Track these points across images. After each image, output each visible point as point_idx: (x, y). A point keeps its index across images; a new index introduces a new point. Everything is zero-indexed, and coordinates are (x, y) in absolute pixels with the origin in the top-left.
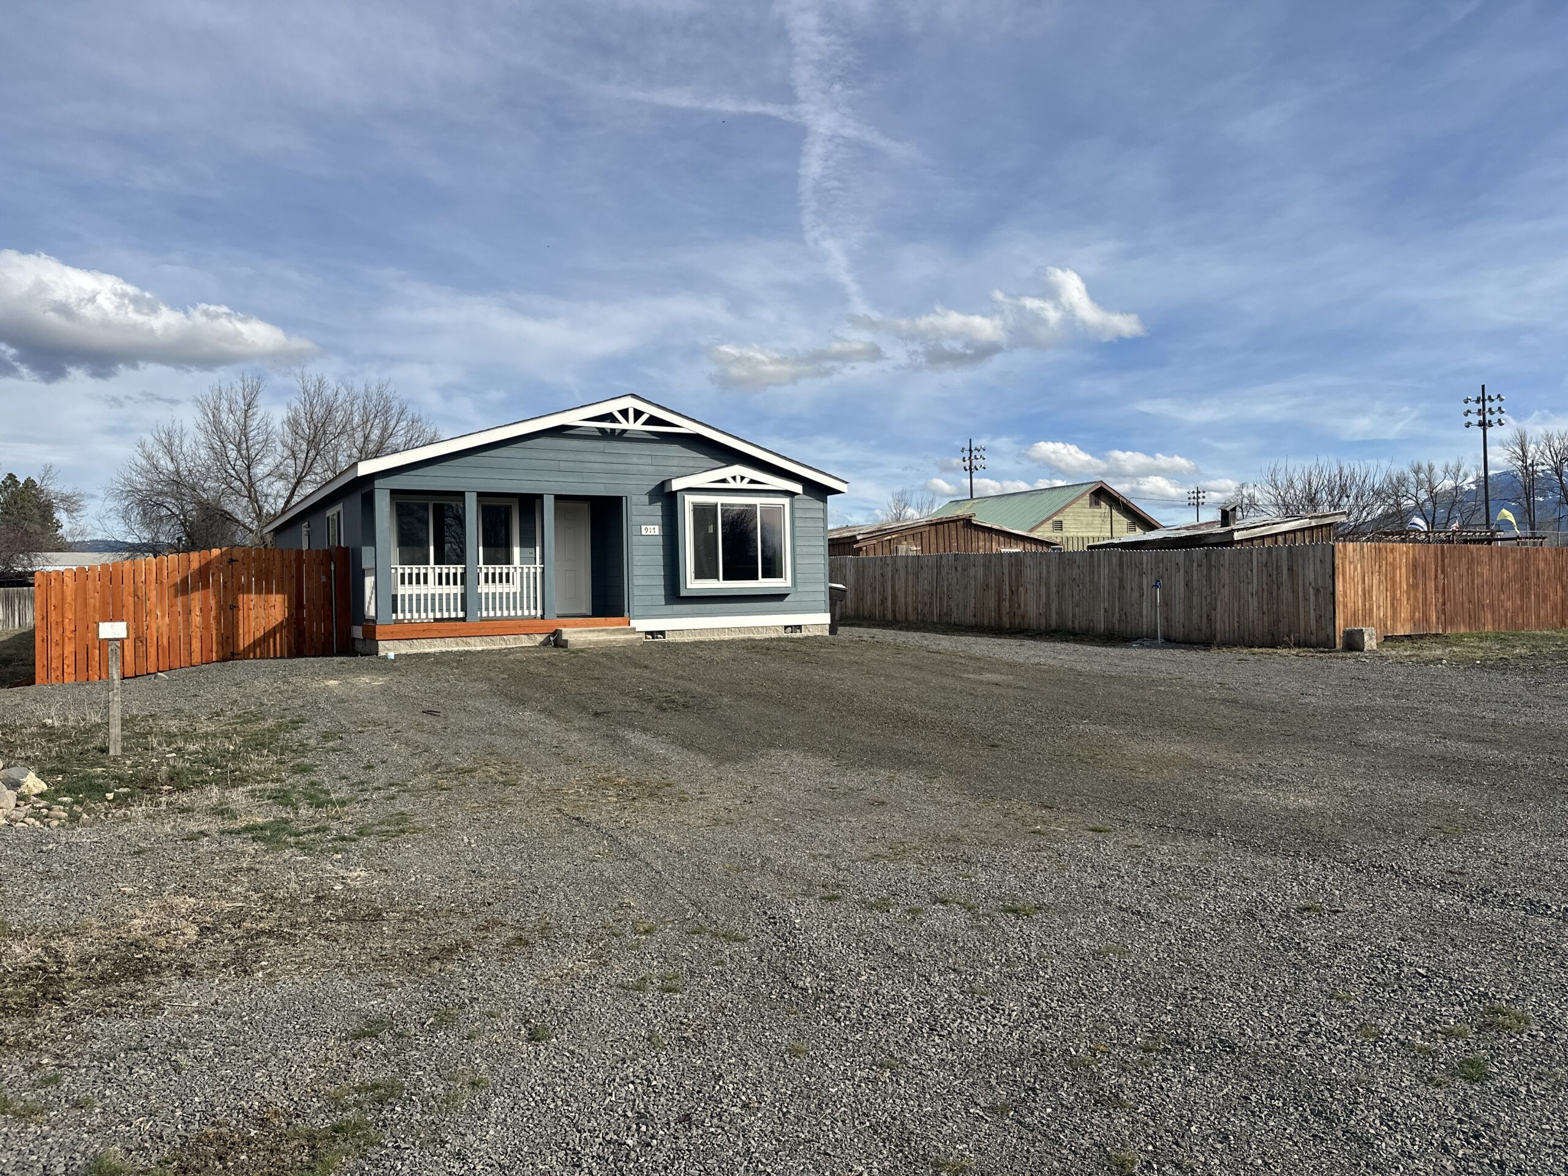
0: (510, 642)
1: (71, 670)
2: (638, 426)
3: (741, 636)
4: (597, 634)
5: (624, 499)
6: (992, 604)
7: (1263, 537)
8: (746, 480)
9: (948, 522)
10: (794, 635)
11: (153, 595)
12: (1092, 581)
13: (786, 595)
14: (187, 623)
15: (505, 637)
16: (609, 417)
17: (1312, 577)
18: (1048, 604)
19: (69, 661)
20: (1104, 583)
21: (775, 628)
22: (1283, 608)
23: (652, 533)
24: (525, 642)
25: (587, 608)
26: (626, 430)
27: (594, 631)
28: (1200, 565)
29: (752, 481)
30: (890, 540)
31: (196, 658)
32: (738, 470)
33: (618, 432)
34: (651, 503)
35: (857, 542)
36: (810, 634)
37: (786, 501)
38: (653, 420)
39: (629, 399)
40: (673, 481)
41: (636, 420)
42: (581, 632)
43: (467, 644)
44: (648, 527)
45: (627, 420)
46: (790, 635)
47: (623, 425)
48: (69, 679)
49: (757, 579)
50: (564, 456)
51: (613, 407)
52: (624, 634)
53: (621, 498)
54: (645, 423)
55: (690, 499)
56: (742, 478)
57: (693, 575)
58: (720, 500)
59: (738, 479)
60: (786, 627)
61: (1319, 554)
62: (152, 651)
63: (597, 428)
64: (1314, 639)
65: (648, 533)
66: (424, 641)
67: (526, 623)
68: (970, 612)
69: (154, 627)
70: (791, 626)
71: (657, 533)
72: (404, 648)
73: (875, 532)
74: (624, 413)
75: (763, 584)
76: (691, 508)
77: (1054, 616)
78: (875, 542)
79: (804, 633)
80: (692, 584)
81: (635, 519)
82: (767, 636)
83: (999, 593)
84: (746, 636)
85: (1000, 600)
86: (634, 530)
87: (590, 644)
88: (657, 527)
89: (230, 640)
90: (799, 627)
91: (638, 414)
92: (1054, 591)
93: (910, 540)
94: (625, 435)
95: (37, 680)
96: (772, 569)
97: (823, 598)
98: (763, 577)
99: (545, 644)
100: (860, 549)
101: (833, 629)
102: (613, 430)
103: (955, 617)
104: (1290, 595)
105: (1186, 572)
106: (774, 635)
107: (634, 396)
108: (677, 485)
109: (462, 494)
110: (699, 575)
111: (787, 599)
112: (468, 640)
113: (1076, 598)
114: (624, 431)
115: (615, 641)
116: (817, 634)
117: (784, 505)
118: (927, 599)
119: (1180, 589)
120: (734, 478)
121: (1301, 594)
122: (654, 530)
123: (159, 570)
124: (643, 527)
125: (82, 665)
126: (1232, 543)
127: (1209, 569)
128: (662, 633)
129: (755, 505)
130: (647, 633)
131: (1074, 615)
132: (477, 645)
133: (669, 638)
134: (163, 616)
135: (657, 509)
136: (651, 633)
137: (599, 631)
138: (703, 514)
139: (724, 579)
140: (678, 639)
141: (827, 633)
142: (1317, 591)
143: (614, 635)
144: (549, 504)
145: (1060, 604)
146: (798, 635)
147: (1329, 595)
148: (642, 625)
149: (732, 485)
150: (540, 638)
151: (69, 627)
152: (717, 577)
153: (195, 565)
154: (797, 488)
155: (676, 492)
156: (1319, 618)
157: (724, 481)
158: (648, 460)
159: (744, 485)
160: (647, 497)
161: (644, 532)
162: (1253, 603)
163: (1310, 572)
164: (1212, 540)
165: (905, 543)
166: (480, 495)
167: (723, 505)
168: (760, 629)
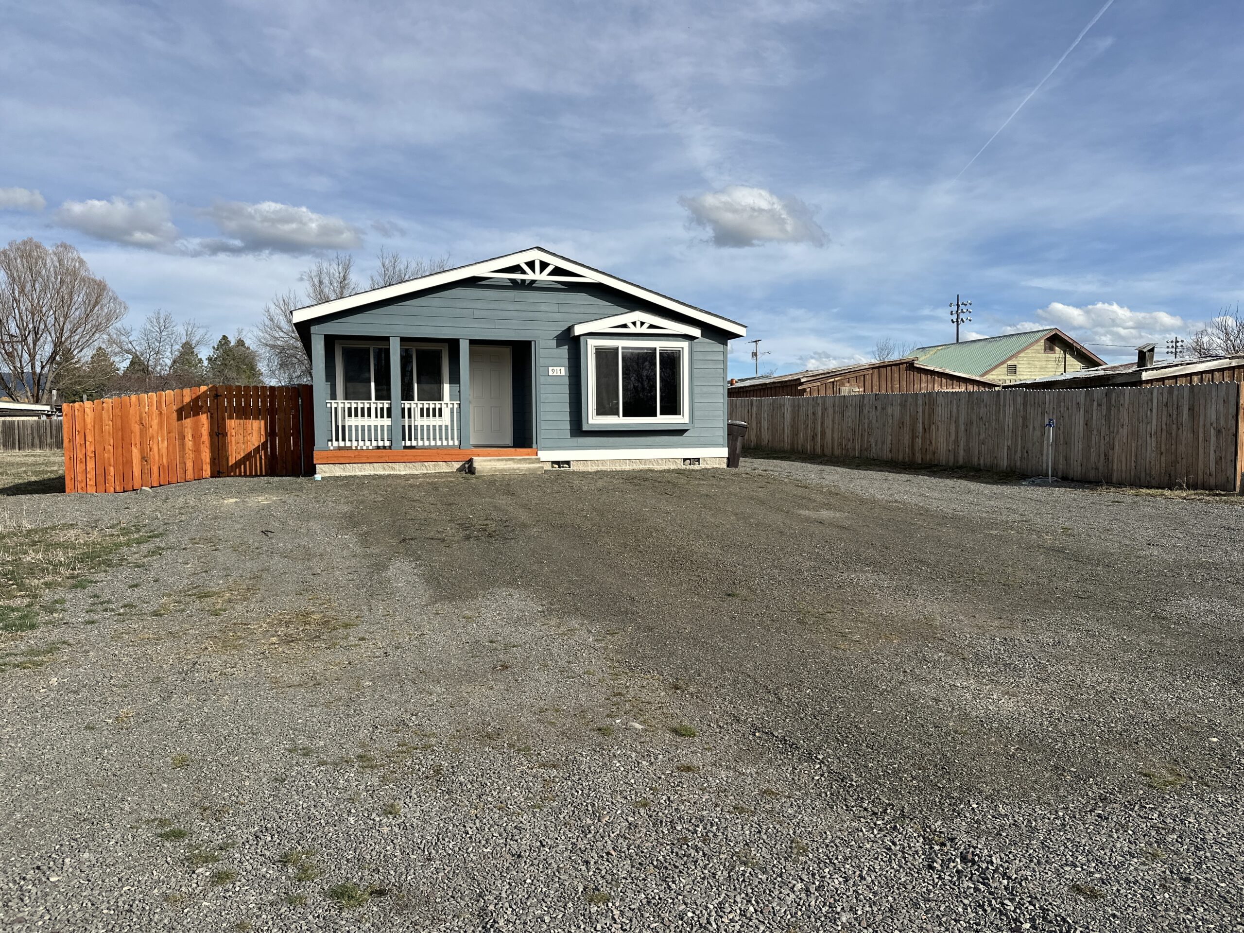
0: (430, 468)
1: (93, 482)
2: (544, 277)
3: (642, 467)
4: (504, 462)
5: (533, 343)
6: (907, 440)
7: (1176, 377)
8: (646, 325)
9: (891, 366)
10: (692, 467)
11: (155, 422)
12: (997, 420)
13: (687, 430)
14: (183, 445)
15: (426, 464)
16: (516, 269)
17: (1214, 417)
18: (956, 441)
19: (91, 475)
20: (1009, 421)
21: (674, 460)
22: (1182, 449)
23: (559, 374)
24: (443, 468)
25: (509, 441)
26: (536, 281)
27: (502, 460)
28: (1099, 405)
29: (652, 326)
30: (833, 382)
31: (190, 475)
32: (638, 316)
33: (527, 282)
34: (558, 345)
35: (802, 384)
36: (708, 467)
37: (685, 345)
38: (558, 271)
39: (536, 251)
40: (576, 327)
41: (542, 271)
42: (490, 460)
43: (393, 468)
44: (555, 368)
45: (534, 271)
46: (688, 467)
47: (530, 276)
48: (91, 490)
49: (656, 416)
50: (478, 305)
51: (520, 260)
52: (529, 463)
53: (530, 342)
54: (550, 274)
55: (592, 344)
56: (642, 324)
57: (595, 412)
58: (620, 344)
59: (638, 324)
60: (685, 460)
61: (1222, 393)
62: (155, 470)
63: (509, 279)
64: (1212, 481)
65: (555, 374)
66: (355, 465)
67: (445, 452)
68: (887, 447)
69: (155, 449)
70: (690, 459)
71: (563, 373)
72: (338, 471)
73: (819, 375)
74: (531, 265)
75: (661, 420)
76: (594, 351)
77: (962, 452)
78: (819, 384)
79: (703, 465)
80: (593, 419)
81: (541, 362)
82: (666, 467)
83: (913, 431)
84: (646, 467)
85: (914, 438)
86: (541, 371)
87: (495, 471)
88: (563, 369)
89: (217, 461)
90: (698, 460)
91: (544, 265)
92: (963, 429)
93: (853, 381)
94: (534, 285)
95: (67, 490)
96: (672, 406)
97: (722, 433)
98: (661, 414)
99: (459, 470)
100: (804, 390)
101: (732, 461)
102: (523, 281)
103: (873, 453)
104: (1190, 436)
105: (1086, 411)
106: (673, 467)
107: (540, 249)
108: (579, 330)
109: (387, 339)
110: (601, 410)
111: (686, 434)
112: (393, 465)
113: (983, 436)
114: (533, 282)
115: (518, 469)
116: (715, 466)
117: (683, 348)
118: (850, 435)
119: (1079, 428)
120: (634, 323)
121: (1201, 435)
122: (561, 371)
123: (159, 403)
124: (550, 369)
125: (101, 479)
126: (1141, 382)
127: (1109, 410)
128: (568, 463)
129: (655, 349)
130: (553, 462)
131: (980, 453)
132: (401, 470)
133: (574, 467)
134: (163, 441)
135: (564, 351)
136: (558, 463)
137: (506, 460)
138: (605, 357)
139: (624, 416)
140: (582, 468)
141: (725, 466)
142: (1219, 432)
143: (520, 463)
144: (464, 348)
145: (968, 442)
146: (696, 467)
147: (1231, 438)
148: (547, 456)
149: (632, 330)
150: (457, 465)
151: (90, 448)
152: (618, 414)
153: (187, 399)
154: (696, 332)
155: (579, 336)
156: (1218, 461)
157: (625, 326)
158: (555, 308)
159: (644, 330)
160: (555, 342)
161: (551, 373)
162: (1152, 443)
163: (1212, 413)
164: (1120, 380)
165: (848, 384)
166: (403, 340)
167: (623, 348)
168: (660, 461)
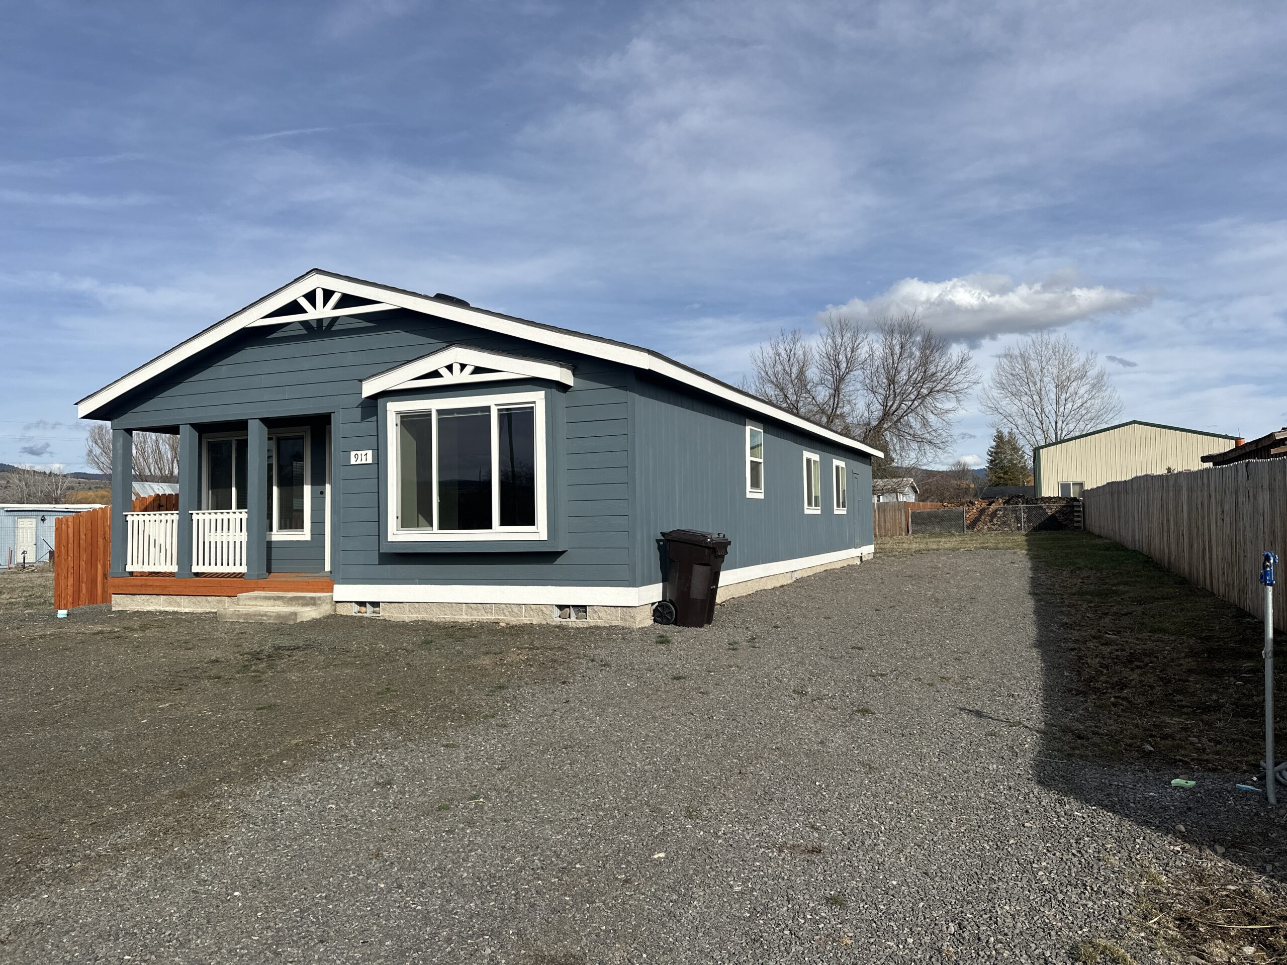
2: (328, 312)
5: (332, 416)
8: (469, 369)
10: (571, 622)
21: (538, 608)
23: (364, 462)
29: (478, 370)
32: (457, 354)
34: (362, 418)
36: (601, 623)
37: (537, 399)
39: (314, 276)
41: (325, 303)
44: (359, 453)
45: (316, 306)
46: (564, 622)
47: (312, 314)
49: (490, 527)
51: (296, 293)
53: (329, 415)
55: (393, 408)
56: (463, 366)
57: (397, 522)
58: (434, 405)
59: (456, 368)
60: (561, 607)
65: (359, 462)
70: (568, 606)
71: (370, 461)
75: (503, 535)
76: (396, 421)
79: (591, 620)
80: (395, 535)
81: (342, 444)
82: (526, 621)
88: (370, 453)
90: (584, 609)
91: (328, 295)
96: (520, 511)
98: (503, 523)
106: (536, 620)
107: (320, 271)
110: (405, 522)
111: (559, 560)
112: (178, 598)
116: (615, 623)
117: (534, 402)
120: (450, 368)
122: (366, 457)
124: (353, 454)
128: (378, 605)
129: (488, 409)
130: (358, 604)
133: (385, 613)
135: (371, 425)
136: (362, 604)
138: (413, 429)
139: (443, 527)
140: (395, 615)
144: (254, 430)
146: (581, 623)
149: (447, 379)
152: (431, 525)
154: (563, 373)
155: (373, 397)
157: (435, 374)
159: (466, 377)
160: (358, 411)
161: (353, 461)
167: (439, 412)
168: (516, 610)
